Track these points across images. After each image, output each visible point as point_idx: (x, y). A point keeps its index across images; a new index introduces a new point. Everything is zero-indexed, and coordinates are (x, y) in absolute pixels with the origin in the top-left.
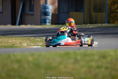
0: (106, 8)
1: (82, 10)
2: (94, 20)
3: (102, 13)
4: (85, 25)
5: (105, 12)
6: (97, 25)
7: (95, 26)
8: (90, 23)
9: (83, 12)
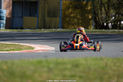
0: (59, 13)
1: (36, 15)
2: (48, 24)
3: (56, 18)
4: (39, 30)
5: (59, 17)
6: (51, 30)
7: (50, 31)
8: (44, 28)
9: (36, 16)
